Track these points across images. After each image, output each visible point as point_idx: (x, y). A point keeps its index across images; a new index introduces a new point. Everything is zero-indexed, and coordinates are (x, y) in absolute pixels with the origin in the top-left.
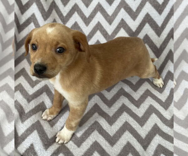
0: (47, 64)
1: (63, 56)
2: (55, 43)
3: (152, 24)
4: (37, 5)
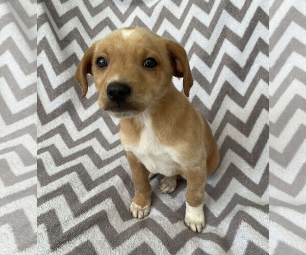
1: (156, 74)
3: (201, 81)
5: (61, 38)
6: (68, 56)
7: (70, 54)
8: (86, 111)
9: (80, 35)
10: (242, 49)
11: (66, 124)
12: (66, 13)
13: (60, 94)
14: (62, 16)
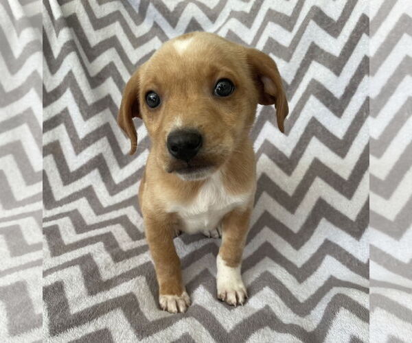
0: (201, 126)
2: (205, 71)
4: (72, 91)
5: (93, 74)
6: (101, 98)
7: (104, 94)
8: (122, 170)
9: (118, 71)
10: (338, 72)
11: (95, 186)
12: (100, 43)
13: (89, 145)
14: (95, 47)
